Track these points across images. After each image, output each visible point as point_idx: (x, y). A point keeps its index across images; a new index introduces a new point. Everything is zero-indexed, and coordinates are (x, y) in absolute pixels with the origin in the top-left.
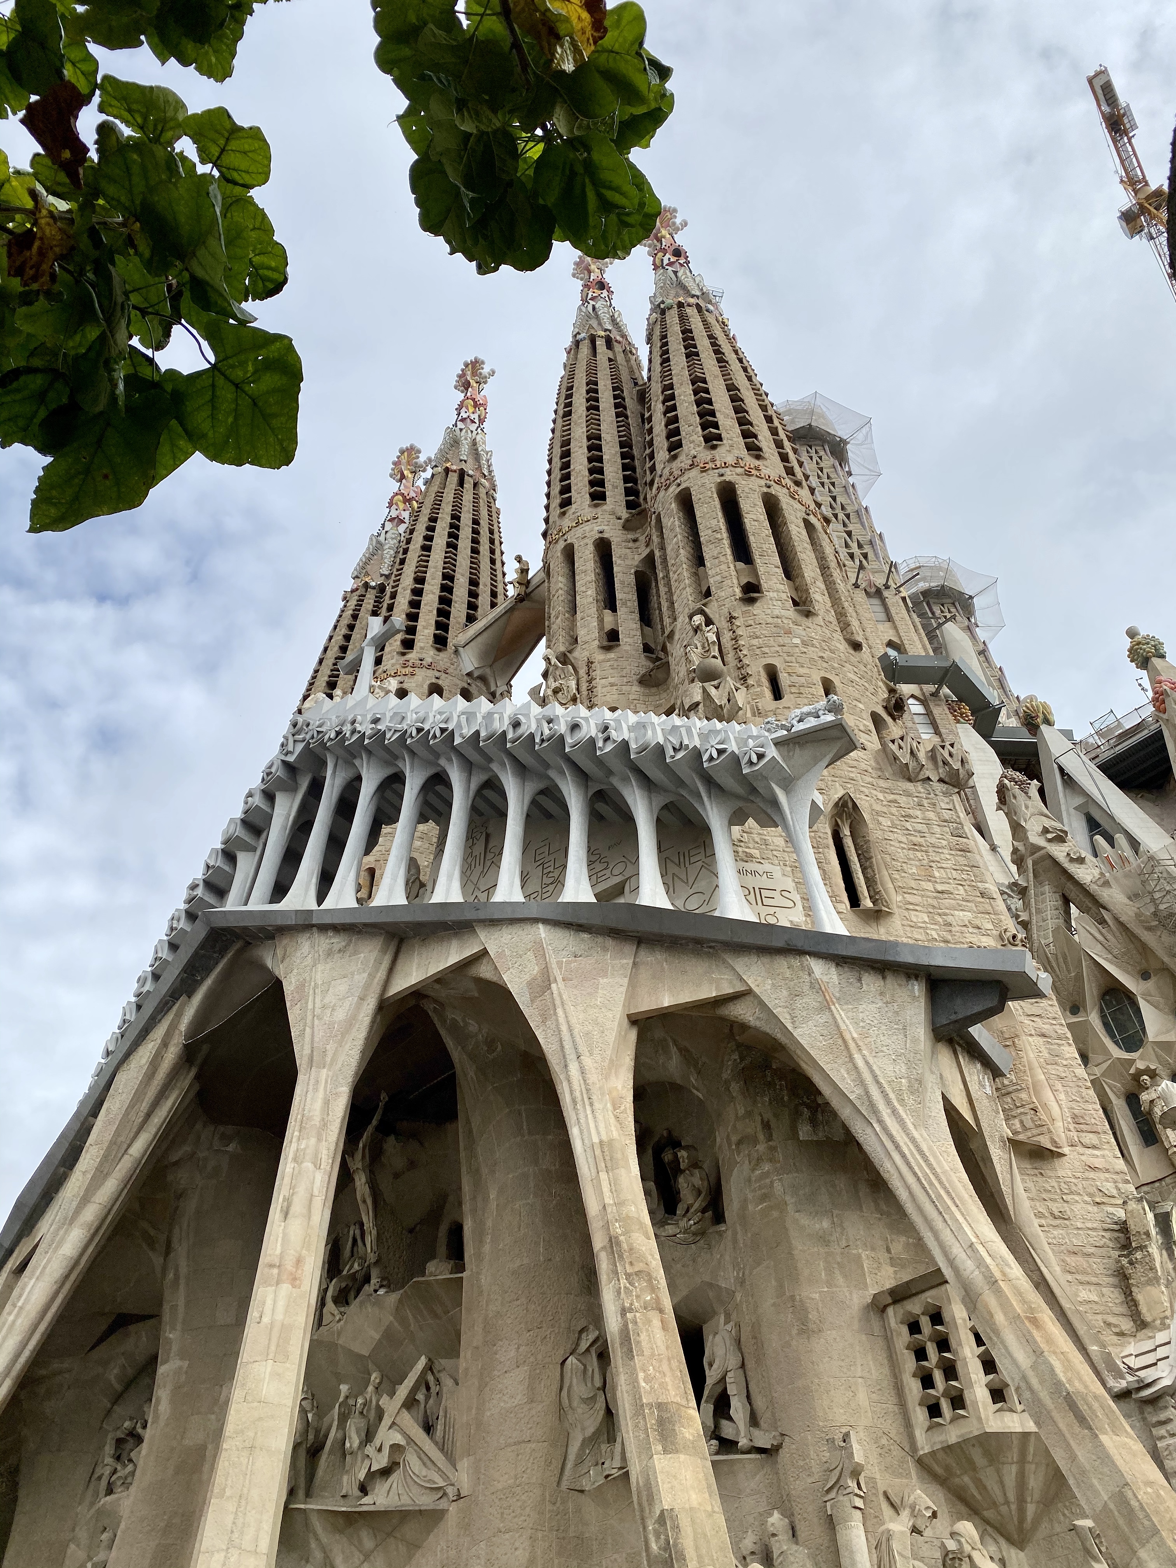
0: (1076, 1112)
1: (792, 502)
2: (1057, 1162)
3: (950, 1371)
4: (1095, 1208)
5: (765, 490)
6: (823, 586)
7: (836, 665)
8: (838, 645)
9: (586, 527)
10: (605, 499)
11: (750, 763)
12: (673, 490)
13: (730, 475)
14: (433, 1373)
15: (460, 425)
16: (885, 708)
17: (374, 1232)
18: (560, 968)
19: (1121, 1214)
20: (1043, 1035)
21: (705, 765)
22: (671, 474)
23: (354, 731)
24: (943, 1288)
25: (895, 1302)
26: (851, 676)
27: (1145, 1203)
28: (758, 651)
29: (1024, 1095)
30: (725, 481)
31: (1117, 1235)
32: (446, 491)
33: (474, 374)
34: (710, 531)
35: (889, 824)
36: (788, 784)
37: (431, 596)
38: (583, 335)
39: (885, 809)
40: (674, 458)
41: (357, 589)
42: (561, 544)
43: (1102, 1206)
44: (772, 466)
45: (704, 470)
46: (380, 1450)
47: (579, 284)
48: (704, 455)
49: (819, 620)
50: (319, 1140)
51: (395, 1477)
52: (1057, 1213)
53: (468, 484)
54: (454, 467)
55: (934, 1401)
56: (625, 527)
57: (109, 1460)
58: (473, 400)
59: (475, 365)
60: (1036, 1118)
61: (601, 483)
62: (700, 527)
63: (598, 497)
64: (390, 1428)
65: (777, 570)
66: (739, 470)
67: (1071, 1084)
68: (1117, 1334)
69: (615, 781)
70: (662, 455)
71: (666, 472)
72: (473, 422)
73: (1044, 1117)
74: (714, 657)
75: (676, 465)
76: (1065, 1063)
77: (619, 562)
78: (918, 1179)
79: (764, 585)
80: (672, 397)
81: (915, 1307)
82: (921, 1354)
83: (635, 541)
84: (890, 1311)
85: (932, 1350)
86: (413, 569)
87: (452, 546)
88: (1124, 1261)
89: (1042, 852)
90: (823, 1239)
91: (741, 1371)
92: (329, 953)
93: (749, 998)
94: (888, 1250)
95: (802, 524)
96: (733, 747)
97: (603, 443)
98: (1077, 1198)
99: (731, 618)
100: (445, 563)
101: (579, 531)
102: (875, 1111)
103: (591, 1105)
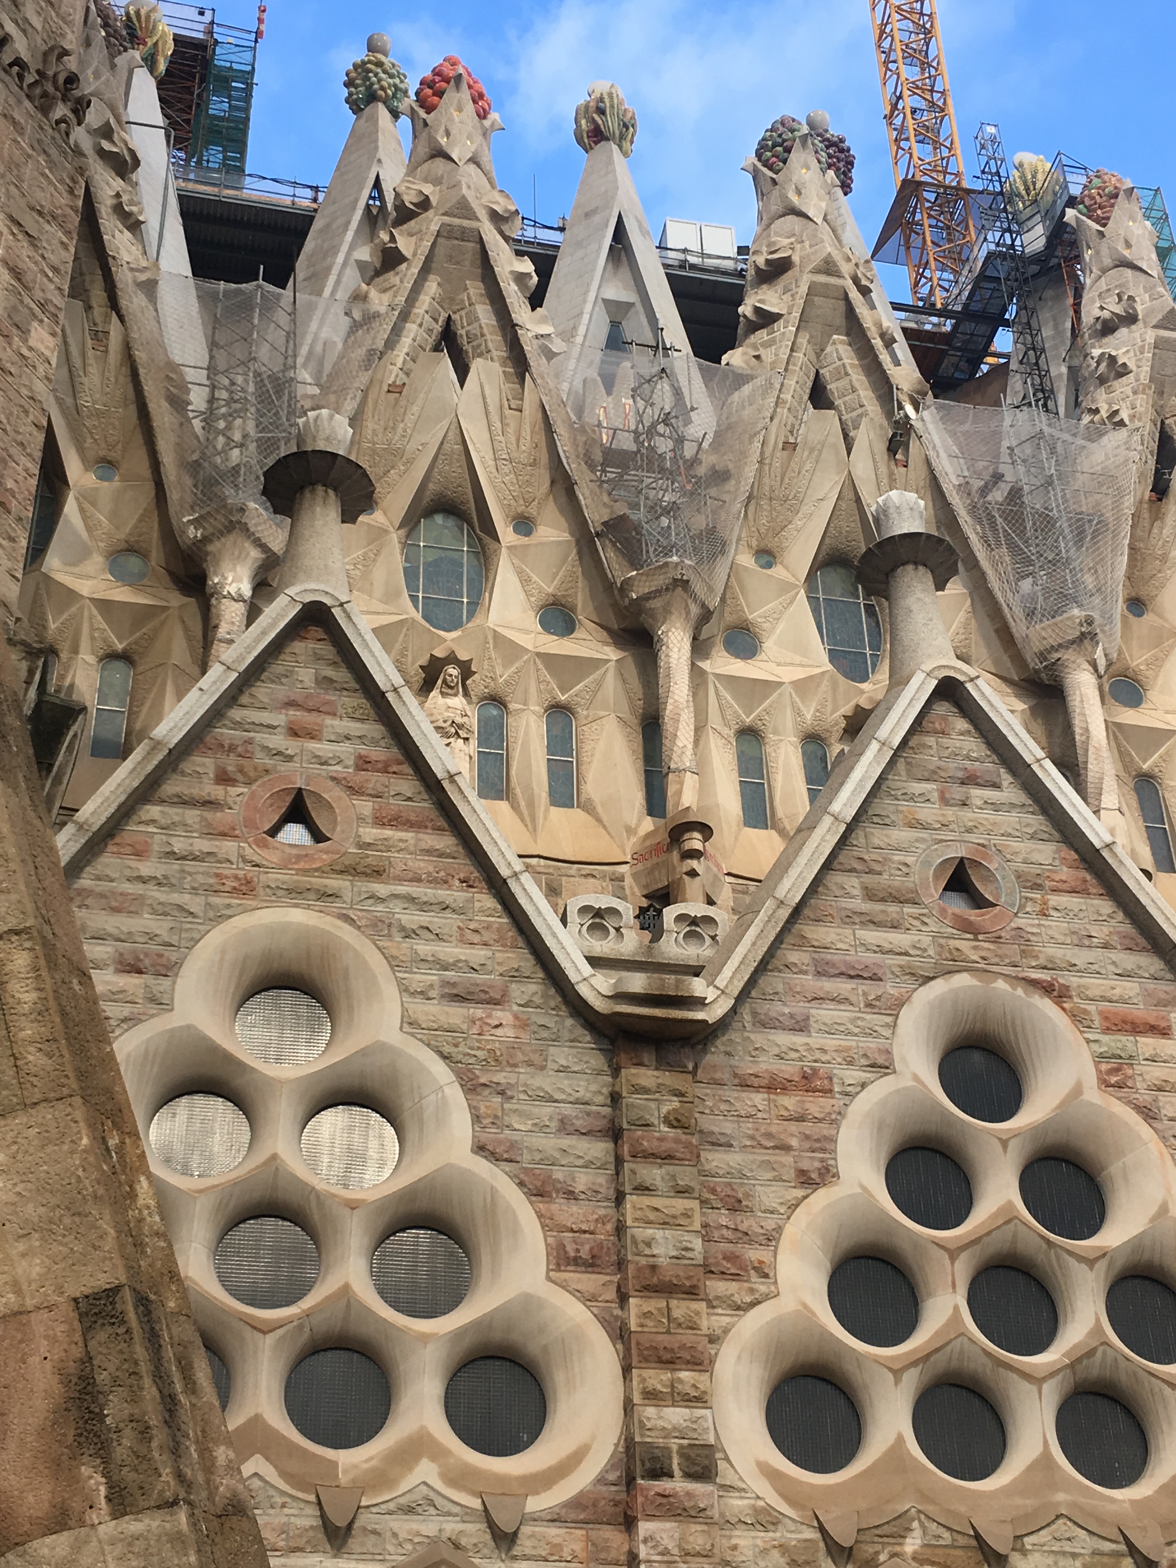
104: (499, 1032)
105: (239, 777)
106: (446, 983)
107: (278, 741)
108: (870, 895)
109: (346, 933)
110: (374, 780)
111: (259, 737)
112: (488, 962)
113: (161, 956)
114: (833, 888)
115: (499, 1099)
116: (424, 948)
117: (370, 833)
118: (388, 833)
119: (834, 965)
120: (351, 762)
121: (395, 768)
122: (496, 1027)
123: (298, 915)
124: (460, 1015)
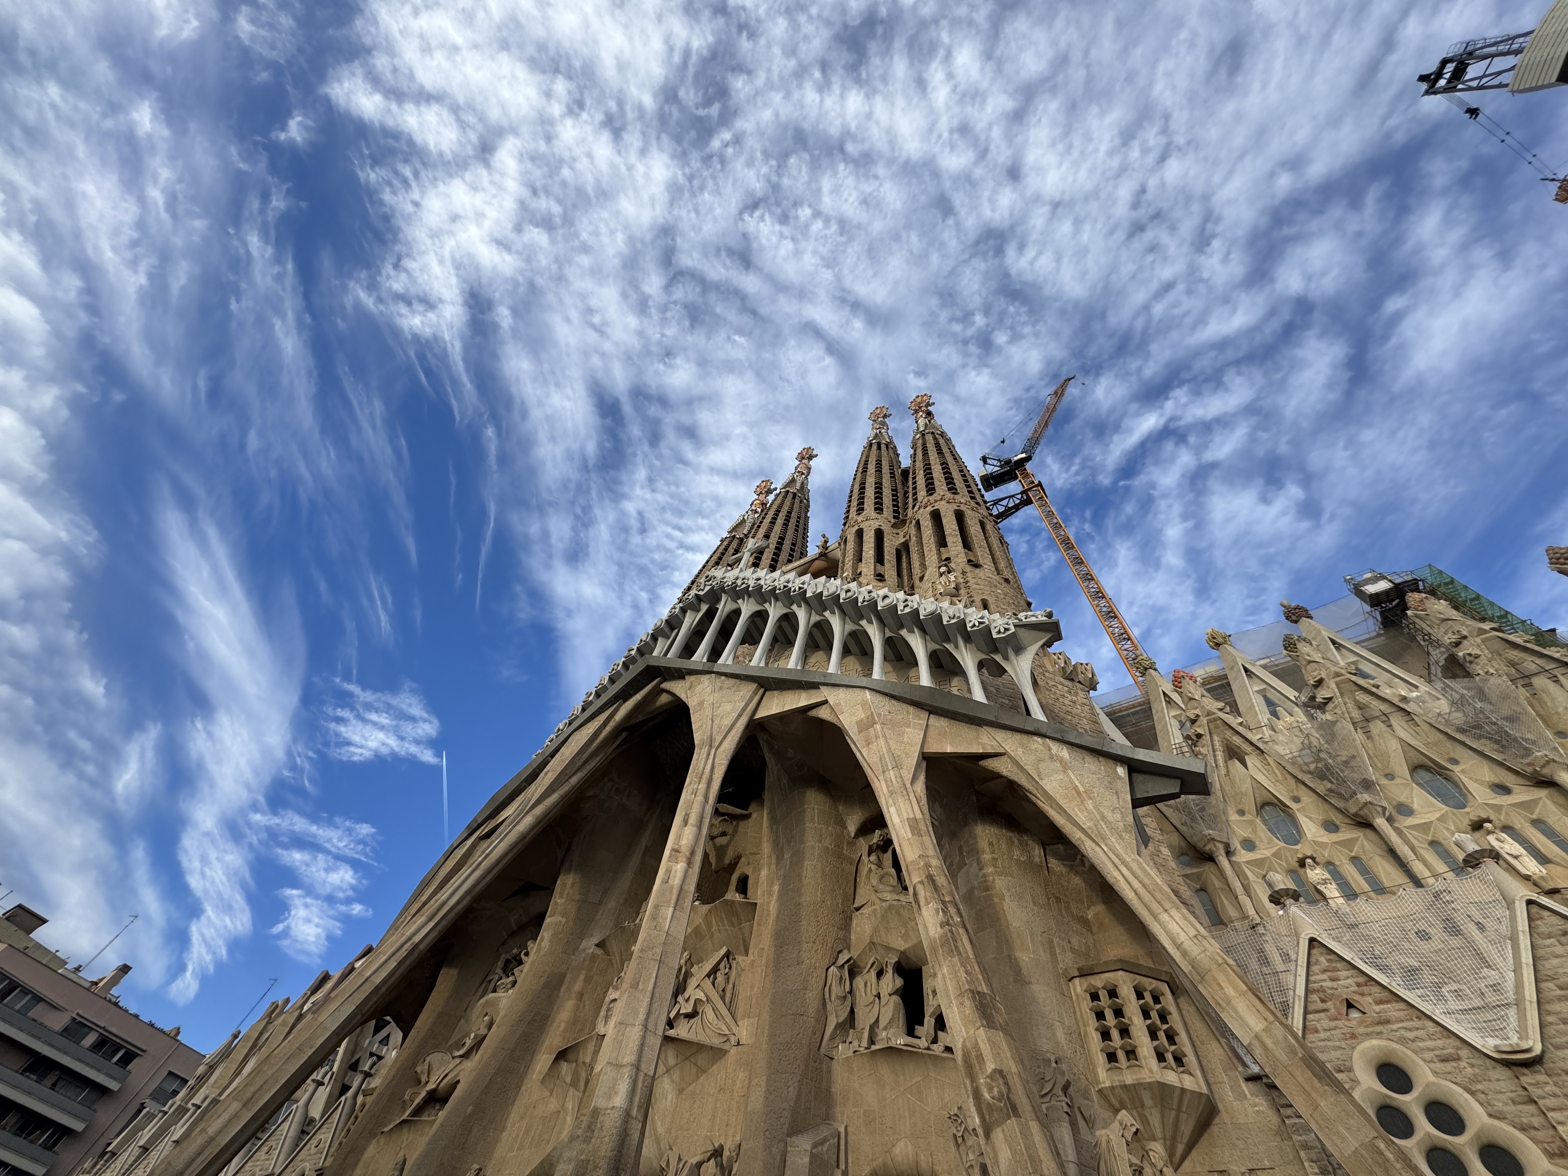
3: (1125, 1032)
5: (981, 518)
9: (872, 522)
10: (882, 512)
11: (998, 632)
12: (929, 509)
13: (963, 508)
15: (797, 474)
18: (879, 716)
21: (968, 629)
22: (927, 502)
24: (1119, 973)
25: (1080, 976)
28: (977, 591)
30: (958, 509)
33: (807, 454)
34: (949, 531)
36: (1019, 650)
38: (874, 442)
40: (931, 494)
42: (855, 529)
44: (984, 510)
45: (947, 502)
46: (687, 1000)
48: (949, 495)
51: (697, 1020)
53: (798, 501)
54: (792, 492)
55: (1112, 1050)
56: (892, 526)
57: (499, 971)
58: (805, 464)
59: (809, 450)
61: (881, 504)
62: (944, 528)
63: (879, 509)
64: (696, 988)
66: (968, 506)
69: (905, 632)
70: (922, 493)
71: (925, 500)
72: (803, 474)
77: (888, 541)
79: (980, 561)
81: (1098, 982)
82: (1100, 1015)
83: (896, 534)
84: (1077, 981)
85: (1110, 1015)
90: (1029, 924)
92: (721, 688)
93: (1006, 758)
96: (989, 623)
97: (883, 487)
100: (782, 529)
101: (867, 523)
104: (1466, 1070)
105: (1327, 999)
106: (1437, 1056)
107: (1330, 984)
108: (1559, 988)
109: (1392, 1045)
110: (1365, 989)
112: (1446, 1045)
113: (1346, 1067)
114: (1546, 989)
115: (1484, 1095)
116: (1421, 1045)
117: (1378, 1008)
118: (1382, 1007)
120: (1354, 985)
121: (1370, 984)
122: (1464, 1068)
123: (1375, 1042)
124: (1449, 1066)
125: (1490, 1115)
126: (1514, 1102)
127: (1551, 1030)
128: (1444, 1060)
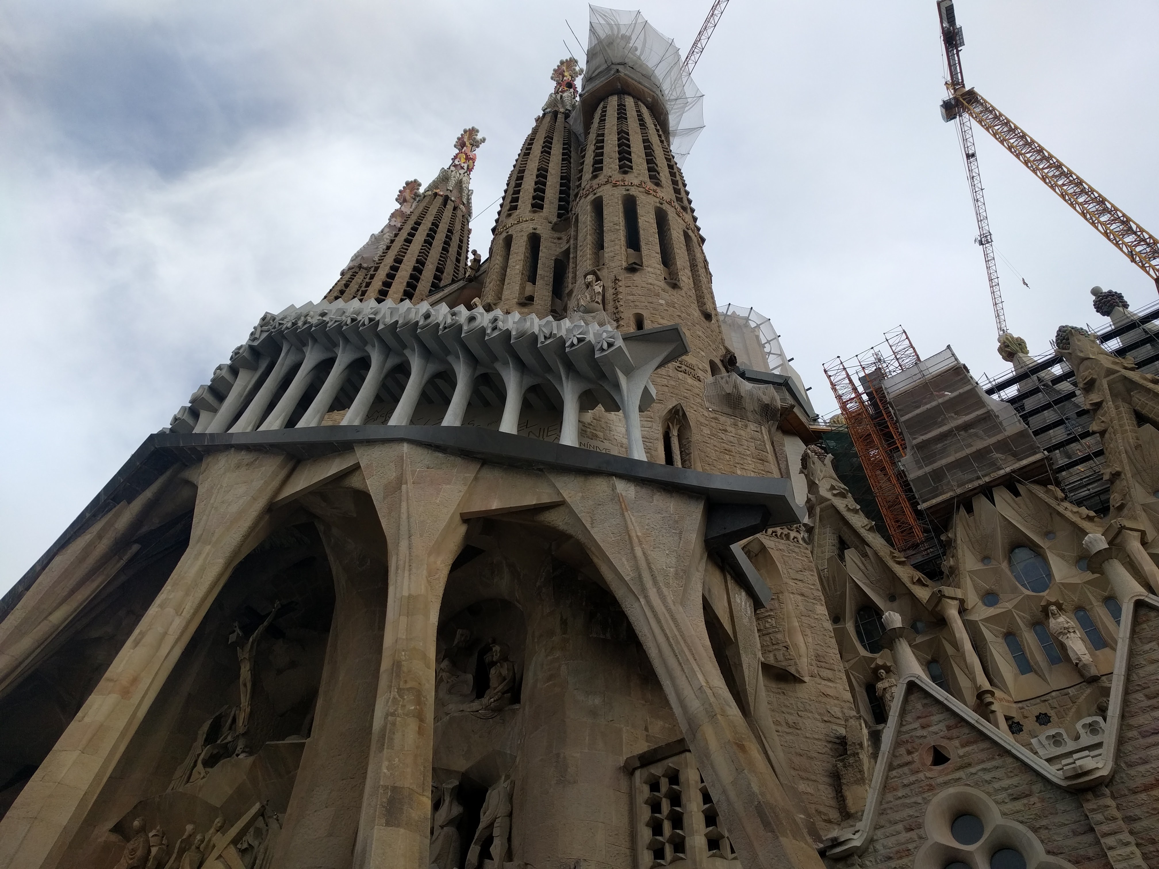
0: (820, 653)
1: (677, 217)
2: (798, 686)
3: (677, 821)
4: (822, 725)
5: (658, 205)
6: (690, 274)
7: (689, 324)
8: (693, 312)
9: (524, 225)
10: (542, 209)
11: (602, 350)
12: (591, 197)
13: (633, 191)
14: (264, 818)
15: (452, 168)
16: (722, 361)
17: (248, 710)
18: (413, 475)
19: (842, 731)
20: (802, 595)
21: (567, 350)
22: (591, 187)
23: (305, 323)
24: (683, 756)
25: (643, 765)
26: (700, 334)
27: (862, 721)
28: (632, 304)
29: (779, 636)
30: (629, 195)
31: (836, 746)
32: (431, 207)
33: (470, 138)
34: (612, 224)
35: (709, 432)
36: (629, 371)
37: (404, 272)
38: (548, 110)
39: (707, 423)
40: (595, 177)
41: (353, 268)
42: (504, 235)
43: (828, 724)
44: (667, 193)
45: (615, 186)
47: (554, 84)
48: (617, 176)
49: (683, 293)
50: (187, 594)
52: (791, 723)
53: (450, 206)
54: (441, 193)
55: (660, 846)
56: (553, 229)
58: (466, 154)
59: (472, 132)
60: (787, 654)
61: (542, 199)
62: (605, 221)
63: (537, 205)
64: (217, 859)
65: (657, 255)
66: (641, 189)
67: (818, 633)
68: (825, 821)
69: (498, 366)
70: (587, 175)
71: (588, 186)
72: (462, 168)
73: (793, 653)
74: (597, 302)
75: (595, 182)
76: (816, 617)
77: (544, 250)
78: (668, 639)
79: (645, 263)
80: (602, 141)
81: (657, 770)
82: (656, 808)
83: (559, 239)
84: (638, 773)
85: (666, 806)
86: (395, 253)
87: (428, 242)
88: (840, 765)
89: (828, 503)
90: (593, 713)
91: (507, 819)
92: (239, 466)
93: (562, 509)
94: (646, 729)
95: (682, 233)
96: (590, 337)
97: (549, 174)
98: (810, 715)
99: (616, 280)
100: (420, 253)
101: (518, 227)
102: (643, 589)
103: (410, 570)
104: (1036, 806)
105: (914, 750)
106: (1010, 795)
107: (920, 733)
108: (1148, 697)
109: (969, 790)
110: (955, 732)
111: (914, 733)
112: (1020, 782)
113: (916, 822)
114: (1133, 701)
115: (1047, 831)
116: (997, 785)
117: (961, 752)
118: (967, 749)
119: (1147, 731)
120: (945, 729)
121: (959, 725)
122: (1034, 804)
123: (951, 790)
124: (1018, 805)
125: (1048, 852)
126: (1075, 833)
127: (1128, 747)
128: (1015, 799)
